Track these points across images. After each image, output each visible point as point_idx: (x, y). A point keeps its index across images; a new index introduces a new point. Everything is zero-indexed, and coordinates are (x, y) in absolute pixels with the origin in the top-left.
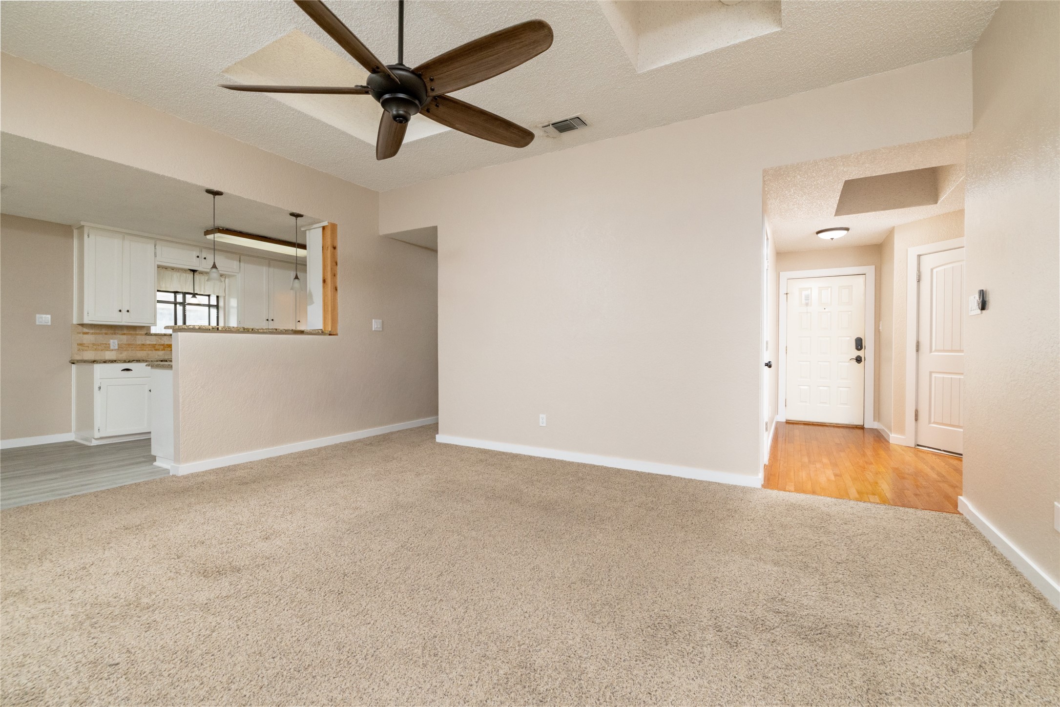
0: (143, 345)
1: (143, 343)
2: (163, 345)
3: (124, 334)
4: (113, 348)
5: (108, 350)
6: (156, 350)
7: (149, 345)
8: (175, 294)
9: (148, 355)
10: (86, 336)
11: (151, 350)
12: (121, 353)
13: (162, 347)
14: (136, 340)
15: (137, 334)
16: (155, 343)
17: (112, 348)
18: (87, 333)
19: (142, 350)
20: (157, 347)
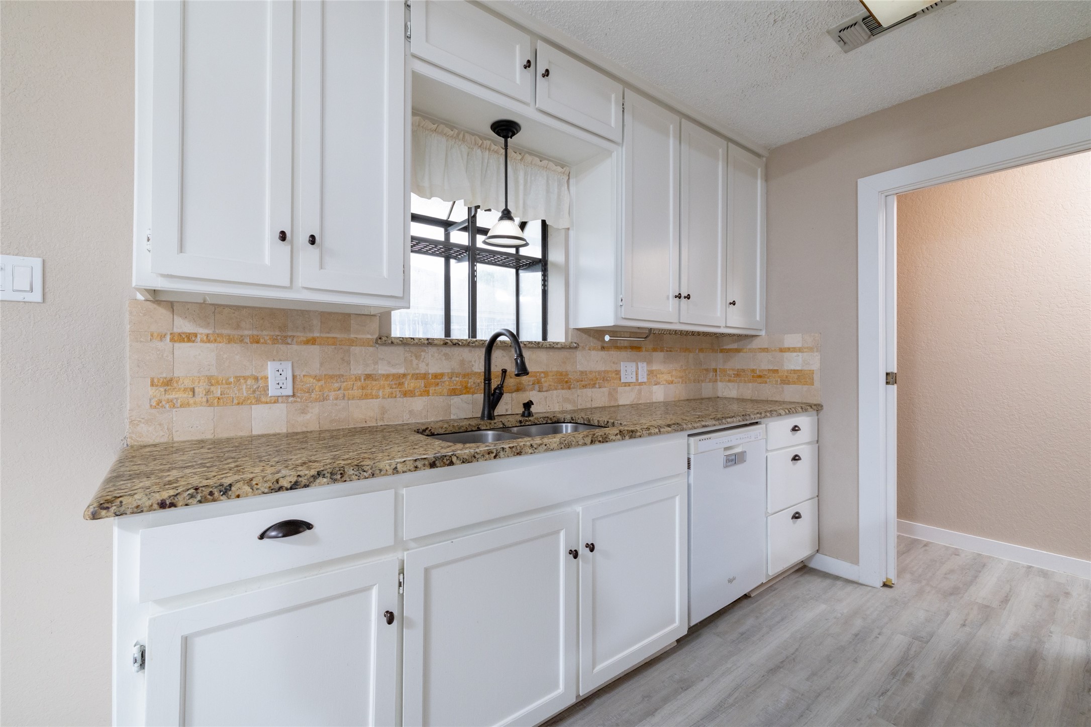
0: (368, 377)
1: (368, 372)
2: (424, 376)
3: (312, 341)
4: (278, 393)
5: (258, 401)
6: (405, 394)
7: (387, 376)
8: (446, 230)
9: (384, 411)
10: (183, 349)
11: (391, 396)
12: (303, 412)
13: (421, 383)
14: (349, 363)
15: (352, 342)
16: (402, 371)
17: (273, 391)
18: (189, 338)
19: (366, 397)
20: (409, 384)
